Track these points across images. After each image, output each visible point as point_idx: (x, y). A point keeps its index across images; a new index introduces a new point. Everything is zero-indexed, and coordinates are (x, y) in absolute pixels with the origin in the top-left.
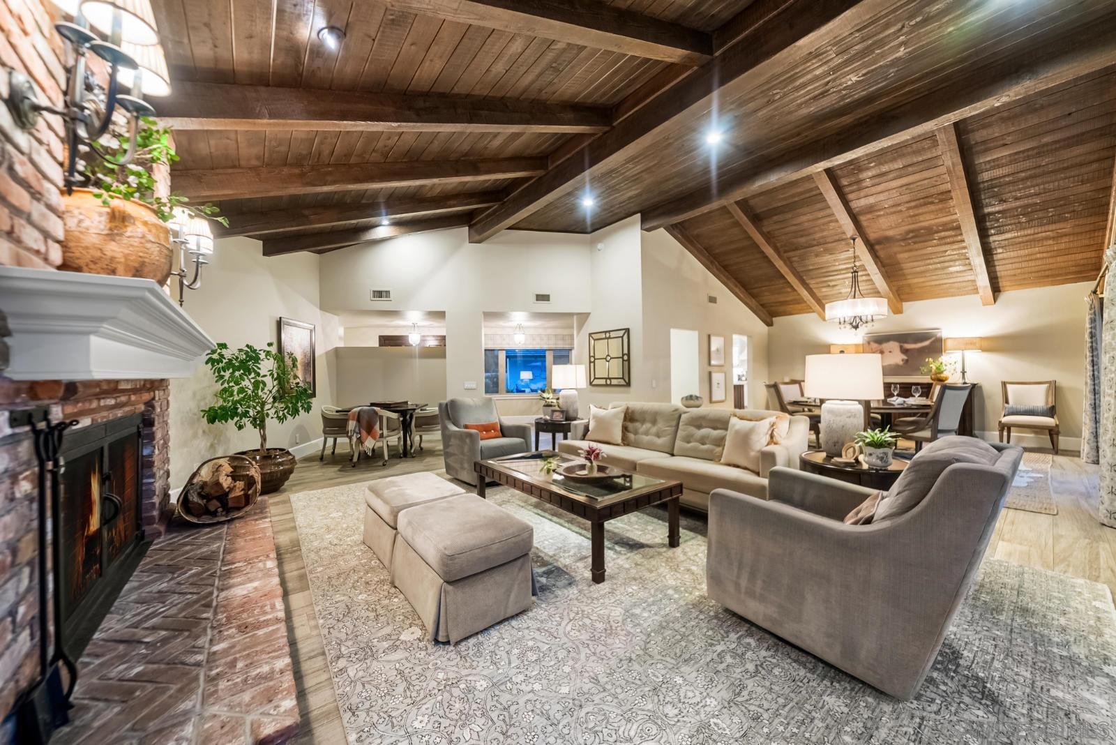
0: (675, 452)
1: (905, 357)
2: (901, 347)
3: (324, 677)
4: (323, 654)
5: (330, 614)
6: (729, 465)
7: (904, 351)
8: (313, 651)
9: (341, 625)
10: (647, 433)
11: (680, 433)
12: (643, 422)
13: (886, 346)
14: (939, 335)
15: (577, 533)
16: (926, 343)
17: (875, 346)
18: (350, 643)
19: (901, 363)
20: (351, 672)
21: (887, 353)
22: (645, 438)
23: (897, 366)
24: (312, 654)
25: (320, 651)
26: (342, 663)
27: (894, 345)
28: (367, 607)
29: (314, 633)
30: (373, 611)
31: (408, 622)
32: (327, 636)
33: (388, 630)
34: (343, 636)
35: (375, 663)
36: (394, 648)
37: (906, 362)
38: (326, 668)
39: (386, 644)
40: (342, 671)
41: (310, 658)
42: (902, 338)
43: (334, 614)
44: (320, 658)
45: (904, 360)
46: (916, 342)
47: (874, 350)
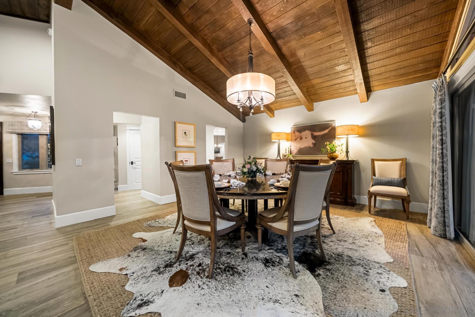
1: (314, 142)
2: (312, 134)
7: (314, 137)
14: (334, 125)
16: (326, 131)
19: (312, 146)
21: (304, 139)
23: (309, 148)
27: (308, 133)
37: (315, 145)
42: (313, 128)
45: (313, 144)
46: (320, 131)
47: (297, 137)
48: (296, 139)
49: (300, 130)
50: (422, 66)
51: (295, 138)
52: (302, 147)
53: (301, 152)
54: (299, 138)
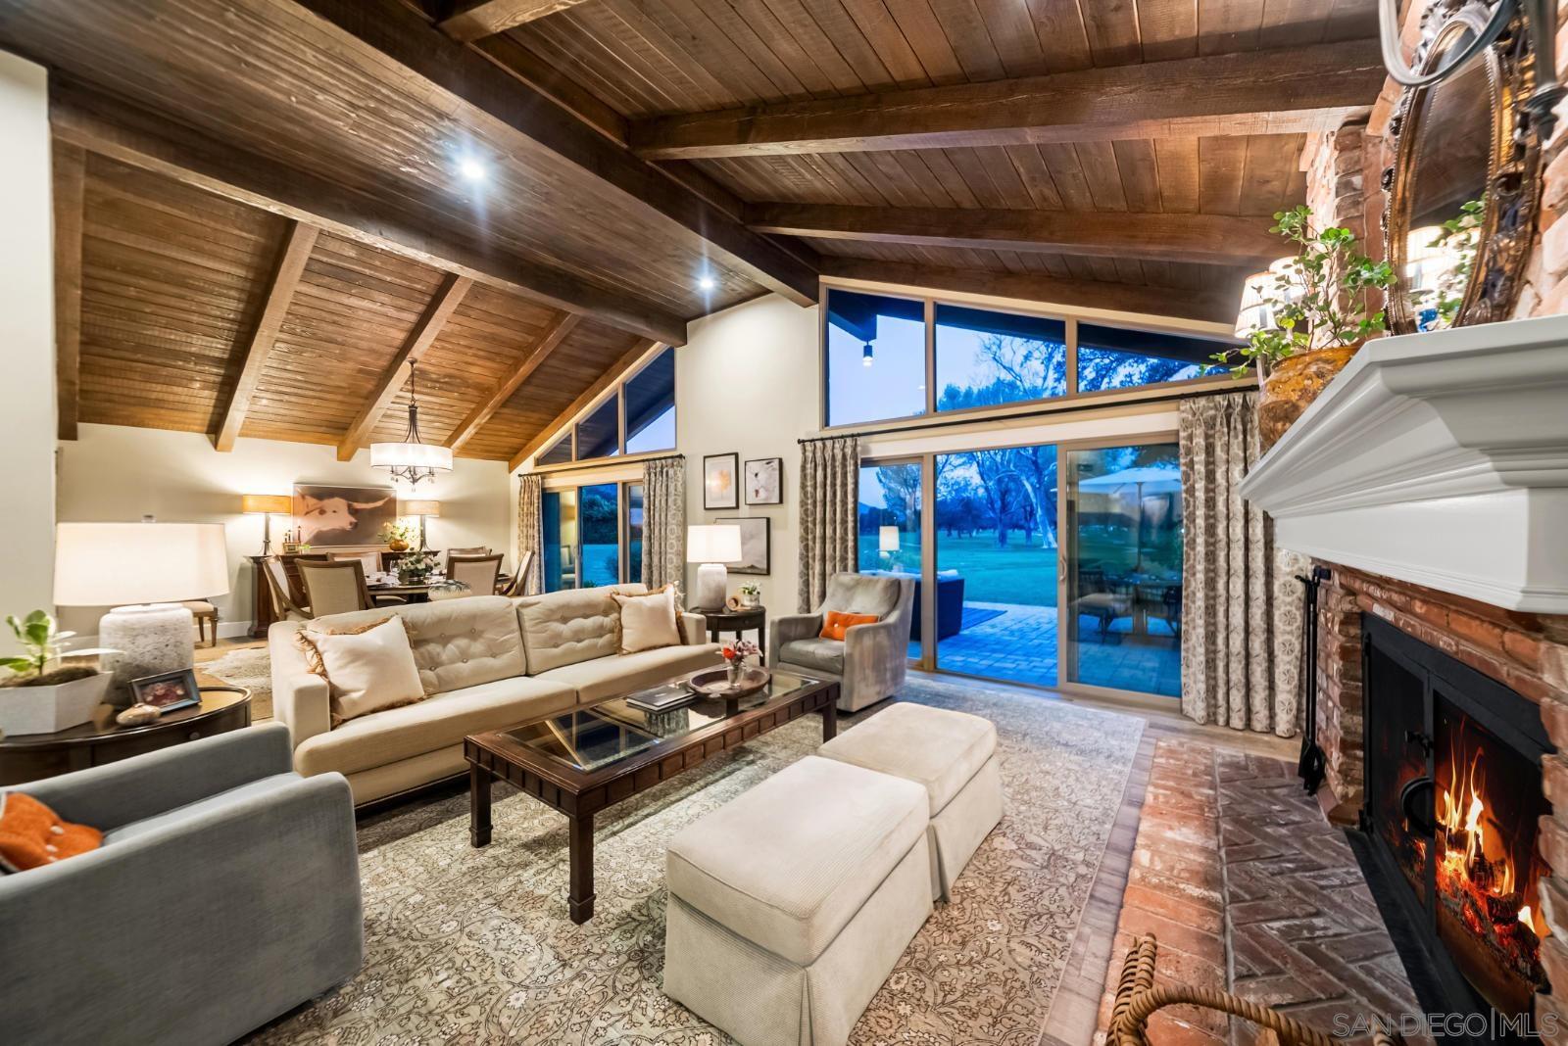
0: (533, 669)
1: (354, 520)
2: (349, 506)
3: (1103, 875)
4: (1092, 896)
5: (1053, 936)
6: (643, 650)
7: (353, 512)
8: (1101, 909)
9: (1053, 908)
10: (464, 657)
11: (530, 638)
12: (445, 640)
13: (329, 503)
14: (393, 495)
15: (723, 777)
16: (379, 503)
17: (312, 501)
18: (1062, 880)
19: (348, 527)
20: (1080, 856)
21: (329, 514)
22: (464, 667)
23: (343, 531)
24: (1102, 905)
25: (1093, 902)
26: (1082, 870)
27: (339, 503)
28: (1006, 905)
29: (1087, 930)
30: (1007, 894)
31: (993, 855)
32: (1077, 909)
33: (1017, 863)
34: (1063, 891)
35: (1056, 848)
36: (1030, 846)
37: (355, 526)
38: (1098, 881)
39: (1033, 853)
40: (1088, 864)
41: (1107, 903)
42: (351, 494)
43: (1049, 931)
44: (1097, 894)
45: (351, 524)
46: (367, 502)
47: (311, 508)
48: (307, 513)
49: (318, 495)
50: (506, 450)
51: (306, 510)
52: (325, 529)
53: (320, 539)
54: (317, 512)
